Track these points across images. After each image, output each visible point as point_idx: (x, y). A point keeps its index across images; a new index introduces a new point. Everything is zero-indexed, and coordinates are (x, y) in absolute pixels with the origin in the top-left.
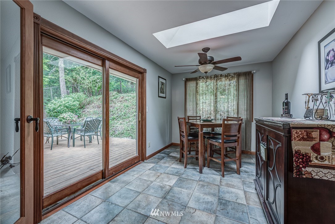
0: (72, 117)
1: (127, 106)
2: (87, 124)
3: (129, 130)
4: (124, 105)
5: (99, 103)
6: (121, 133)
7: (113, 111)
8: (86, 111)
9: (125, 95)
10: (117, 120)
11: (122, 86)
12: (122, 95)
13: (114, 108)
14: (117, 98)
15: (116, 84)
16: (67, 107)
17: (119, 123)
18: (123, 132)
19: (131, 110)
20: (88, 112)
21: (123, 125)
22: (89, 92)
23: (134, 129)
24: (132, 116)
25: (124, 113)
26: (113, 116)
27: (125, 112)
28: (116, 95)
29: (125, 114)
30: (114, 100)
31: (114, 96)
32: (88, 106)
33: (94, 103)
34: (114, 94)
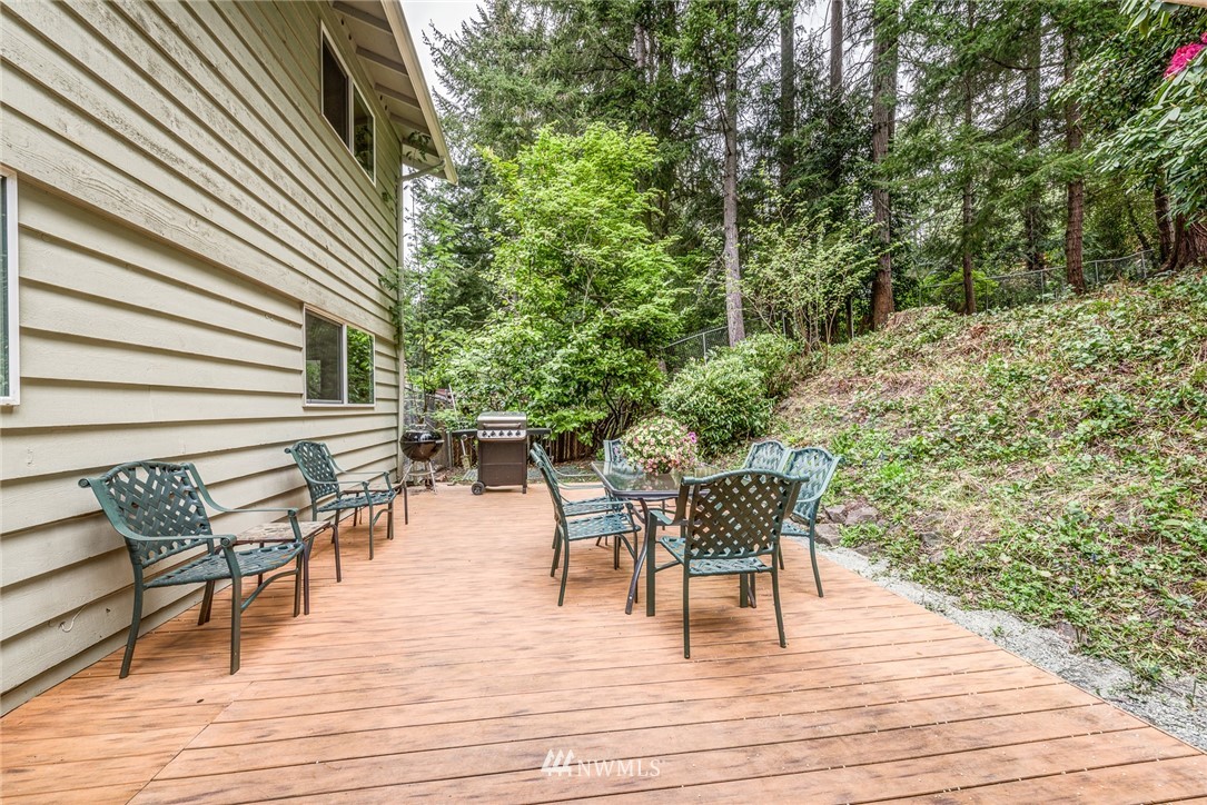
0: (668, 444)
1: (1018, 378)
2: (698, 500)
3: (1040, 560)
4: (994, 370)
5: (849, 369)
6: (971, 563)
7: (915, 409)
8: (792, 408)
9: (997, 315)
10: (942, 462)
11: (975, 285)
12: (975, 321)
13: (921, 391)
14: (941, 337)
15: (942, 283)
16: (720, 393)
17: (958, 485)
18: (987, 562)
19: (1049, 400)
20: (797, 410)
21: (984, 506)
22: (808, 325)
23: (1103, 564)
24: (1061, 442)
25: (992, 421)
26: (913, 433)
27: (1000, 412)
28: (939, 324)
29: (1001, 426)
30: (926, 348)
31: (924, 328)
32: (802, 387)
33: (828, 371)
34: (924, 321)
